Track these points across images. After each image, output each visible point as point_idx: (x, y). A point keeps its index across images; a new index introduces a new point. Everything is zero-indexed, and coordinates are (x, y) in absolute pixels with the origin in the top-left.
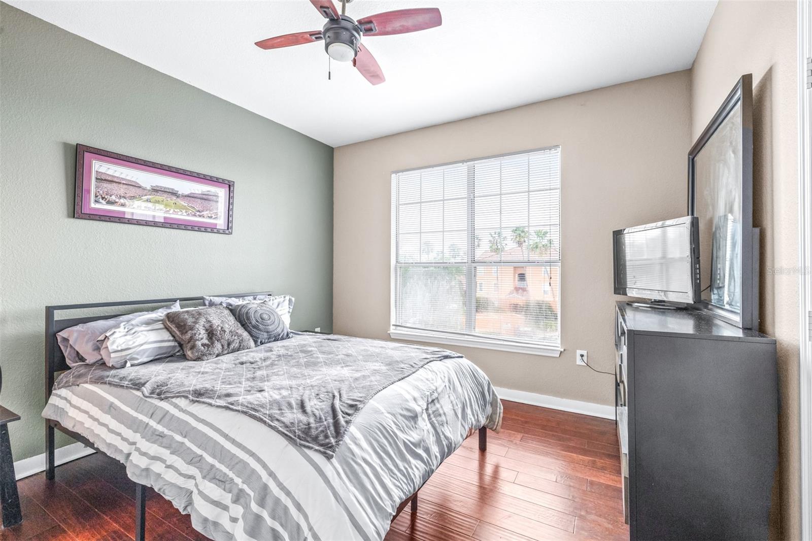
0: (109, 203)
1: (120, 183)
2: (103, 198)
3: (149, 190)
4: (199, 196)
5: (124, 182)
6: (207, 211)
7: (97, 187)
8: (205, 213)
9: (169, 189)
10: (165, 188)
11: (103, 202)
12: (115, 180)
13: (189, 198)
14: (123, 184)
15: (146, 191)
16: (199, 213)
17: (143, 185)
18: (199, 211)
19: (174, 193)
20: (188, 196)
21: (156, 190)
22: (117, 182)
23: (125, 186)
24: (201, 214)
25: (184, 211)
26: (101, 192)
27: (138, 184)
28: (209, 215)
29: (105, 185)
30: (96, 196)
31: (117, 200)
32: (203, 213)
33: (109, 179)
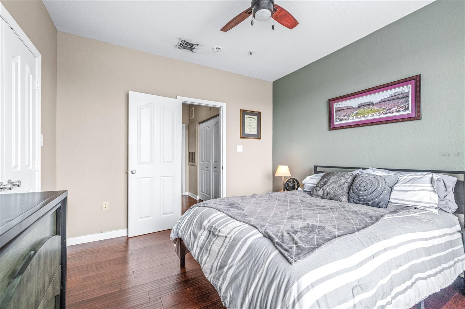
0: (341, 120)
1: (344, 109)
2: (338, 119)
3: (357, 108)
4: (387, 99)
5: (346, 108)
6: (395, 107)
7: (336, 115)
8: (393, 109)
9: (367, 103)
10: (365, 103)
11: (339, 121)
12: (342, 109)
13: (380, 103)
14: (345, 109)
15: (355, 109)
16: (388, 111)
17: (354, 106)
18: (389, 110)
19: (371, 104)
20: (380, 102)
21: (360, 106)
22: (342, 110)
23: (346, 110)
24: (390, 111)
25: (377, 113)
26: (337, 116)
27: (351, 106)
28: (398, 110)
29: (339, 113)
30: (336, 119)
31: (343, 118)
32: (391, 110)
33: (340, 109)
